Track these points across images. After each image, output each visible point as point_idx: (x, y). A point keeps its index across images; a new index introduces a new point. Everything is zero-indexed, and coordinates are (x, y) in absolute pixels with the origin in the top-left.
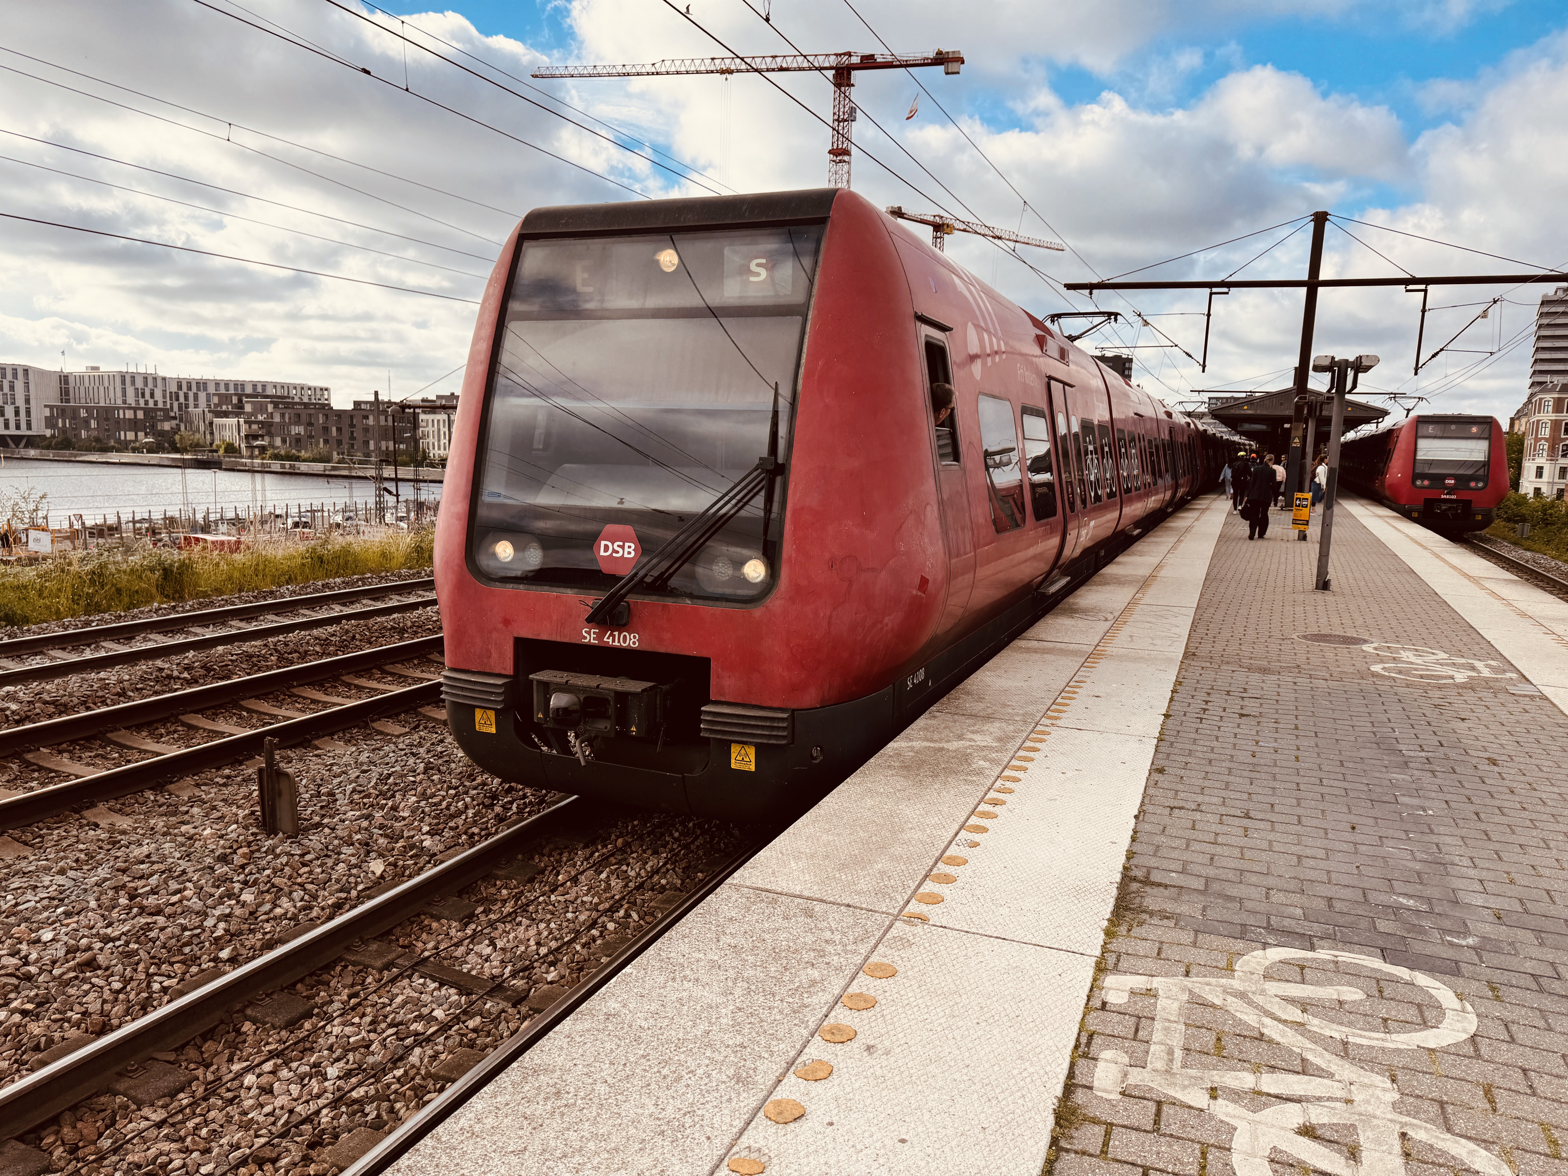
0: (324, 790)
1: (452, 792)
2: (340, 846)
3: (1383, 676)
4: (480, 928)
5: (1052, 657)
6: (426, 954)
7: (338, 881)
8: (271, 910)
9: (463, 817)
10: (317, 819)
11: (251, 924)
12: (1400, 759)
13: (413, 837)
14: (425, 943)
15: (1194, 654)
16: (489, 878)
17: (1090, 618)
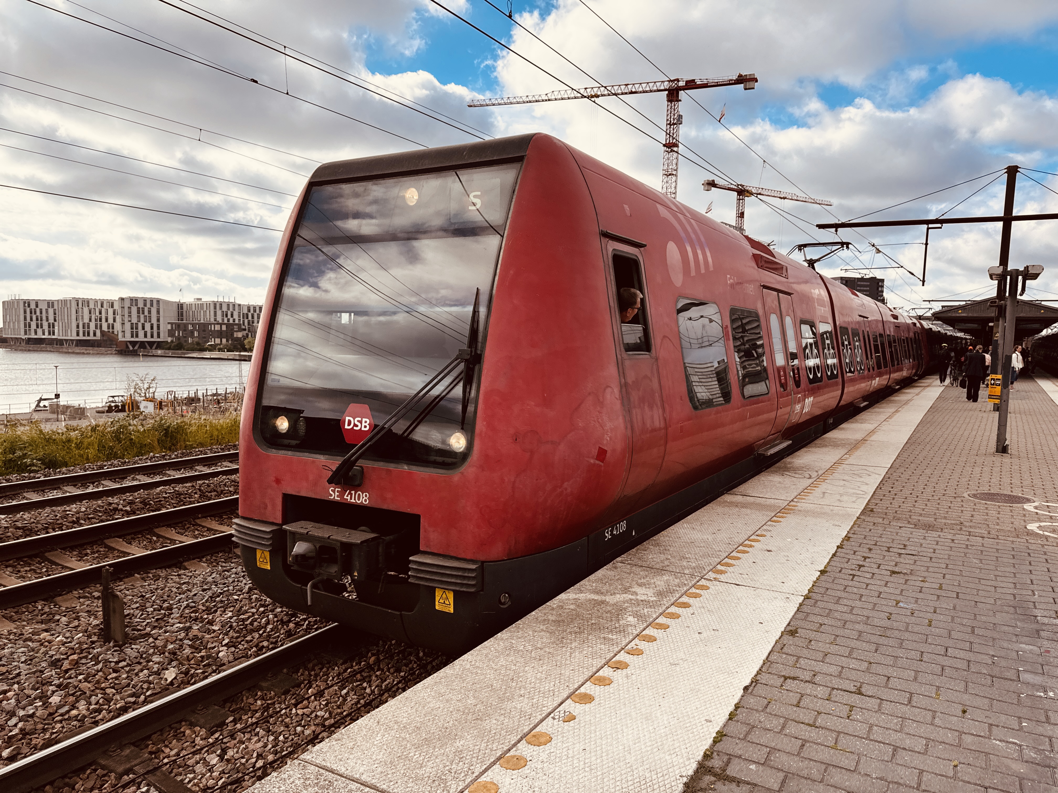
0: (166, 605)
1: (262, 609)
2: (154, 653)
3: (1037, 534)
4: (221, 737)
5: (748, 511)
6: (166, 761)
7: (134, 687)
8: (68, 712)
9: (261, 632)
10: (148, 629)
11: (46, 724)
12: (1035, 626)
13: (215, 647)
14: (171, 750)
15: (872, 511)
16: (252, 689)
17: (797, 476)
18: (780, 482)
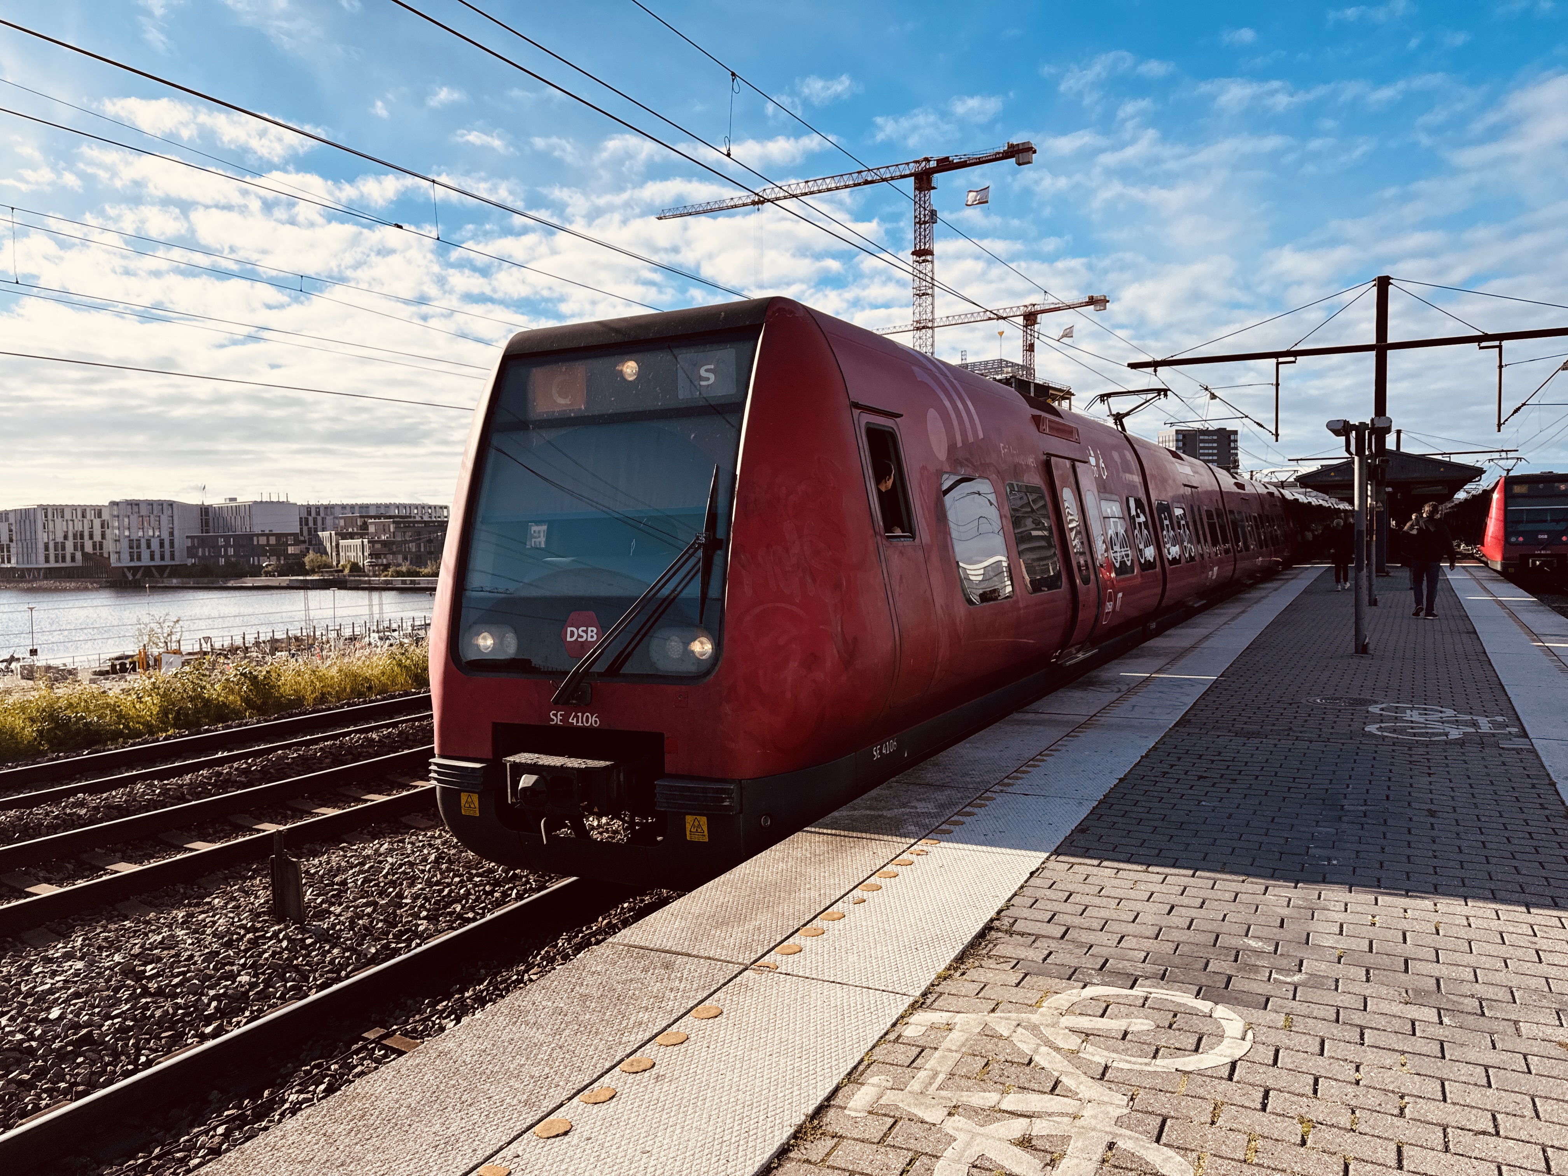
1: (457, 879)
2: (340, 931)
3: (1375, 735)
4: (450, 1005)
6: (395, 1027)
7: (330, 963)
8: (262, 990)
9: (462, 903)
11: (241, 1003)
12: (1337, 813)
15: (1189, 721)
16: (470, 960)
17: (1103, 690)
18: (1082, 698)
